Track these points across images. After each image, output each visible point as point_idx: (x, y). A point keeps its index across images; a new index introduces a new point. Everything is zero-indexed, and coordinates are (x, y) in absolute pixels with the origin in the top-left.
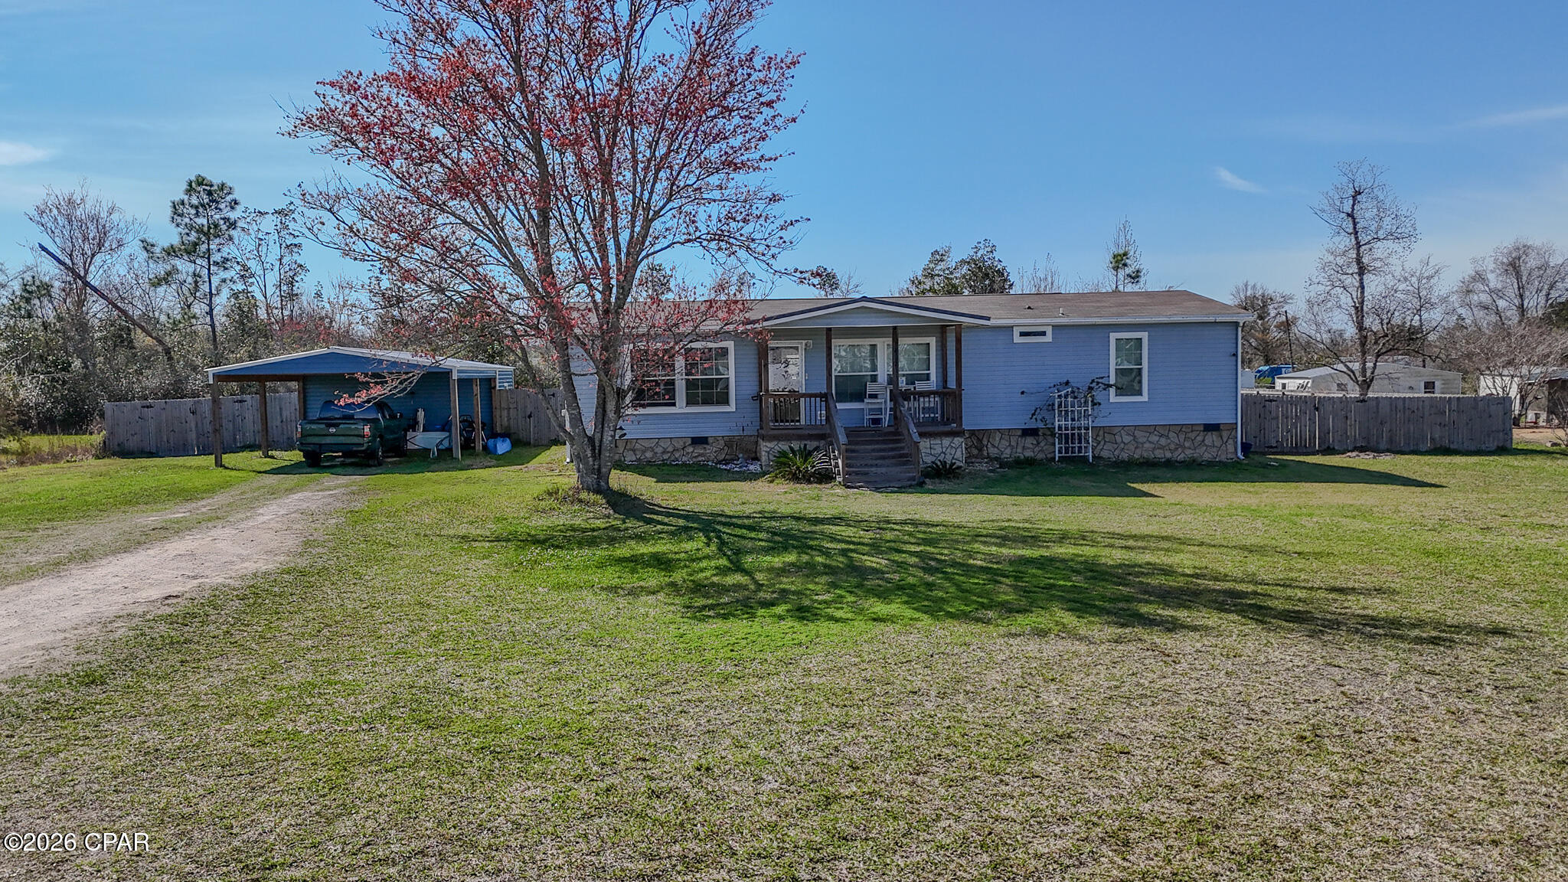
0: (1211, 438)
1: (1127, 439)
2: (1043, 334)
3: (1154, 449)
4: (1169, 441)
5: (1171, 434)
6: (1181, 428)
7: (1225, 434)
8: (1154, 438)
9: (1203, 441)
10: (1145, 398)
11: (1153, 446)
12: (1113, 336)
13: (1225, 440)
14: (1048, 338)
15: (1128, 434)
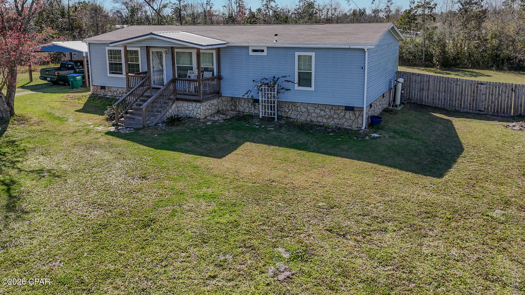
0: (349, 114)
1: (304, 110)
2: (263, 51)
3: (317, 117)
4: (325, 114)
5: (327, 110)
6: (332, 107)
7: (357, 113)
8: (318, 111)
9: (344, 115)
10: (313, 89)
11: (316, 115)
12: (297, 54)
13: (357, 116)
14: (265, 53)
15: (304, 108)
